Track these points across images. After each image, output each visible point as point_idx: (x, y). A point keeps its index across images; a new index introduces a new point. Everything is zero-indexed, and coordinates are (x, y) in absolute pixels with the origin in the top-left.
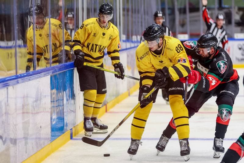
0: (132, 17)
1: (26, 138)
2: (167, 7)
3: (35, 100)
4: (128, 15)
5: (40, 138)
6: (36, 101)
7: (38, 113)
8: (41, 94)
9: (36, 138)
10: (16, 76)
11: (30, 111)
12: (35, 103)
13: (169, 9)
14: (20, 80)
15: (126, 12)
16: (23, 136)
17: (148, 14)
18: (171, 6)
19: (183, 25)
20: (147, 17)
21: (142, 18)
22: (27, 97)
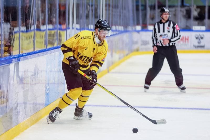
0: (112, 11)
1: (25, 103)
2: (140, 4)
3: (33, 74)
4: (109, 10)
5: (36, 104)
6: (35, 74)
7: (35, 84)
8: (38, 70)
9: (33, 104)
10: (19, 55)
11: (29, 82)
12: (33, 76)
13: (142, 5)
14: (22, 58)
15: (107, 7)
16: (23, 102)
17: (125, 9)
18: (143, 3)
19: (153, 18)
20: (124, 11)
21: (120, 12)
22: (27, 71)
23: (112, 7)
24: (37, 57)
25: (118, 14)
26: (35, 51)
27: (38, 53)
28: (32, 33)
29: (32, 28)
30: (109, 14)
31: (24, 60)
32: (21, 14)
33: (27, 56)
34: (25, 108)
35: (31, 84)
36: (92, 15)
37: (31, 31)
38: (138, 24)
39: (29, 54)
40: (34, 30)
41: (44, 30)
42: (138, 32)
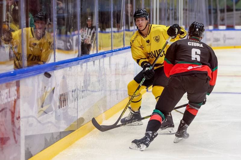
23: (189, 10)
24: (126, 52)
25: (194, 16)
26: (125, 47)
27: (127, 49)
28: (122, 33)
29: (122, 29)
30: (186, 16)
31: (116, 55)
32: (113, 17)
33: (118, 52)
34: (117, 94)
35: (121, 74)
36: (172, 18)
37: (121, 31)
38: (210, 25)
39: (120, 50)
40: (124, 30)
41: (132, 31)
42: (211, 31)
